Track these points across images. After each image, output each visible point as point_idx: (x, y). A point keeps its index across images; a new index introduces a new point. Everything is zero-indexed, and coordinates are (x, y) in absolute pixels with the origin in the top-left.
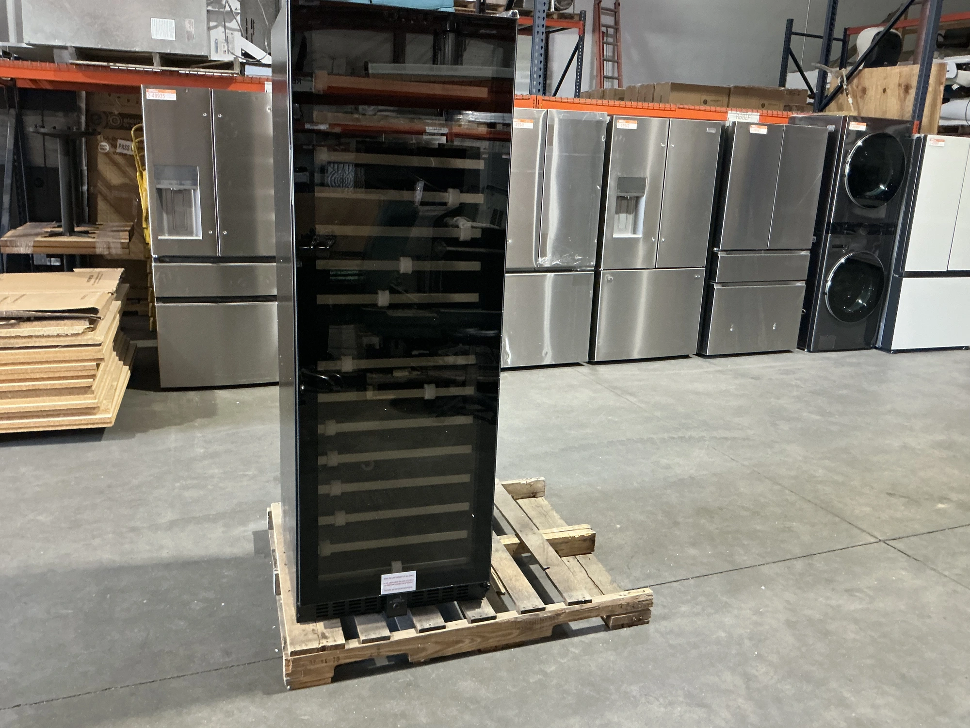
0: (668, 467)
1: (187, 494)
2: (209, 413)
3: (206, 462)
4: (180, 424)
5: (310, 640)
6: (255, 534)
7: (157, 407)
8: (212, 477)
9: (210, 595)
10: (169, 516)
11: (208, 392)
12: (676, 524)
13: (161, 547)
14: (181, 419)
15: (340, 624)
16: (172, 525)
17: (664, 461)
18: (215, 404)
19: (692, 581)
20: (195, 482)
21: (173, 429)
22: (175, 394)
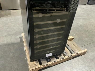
0: (78, 23)
1: (8, 29)
2: (10, 14)
3: (10, 23)
4: (6, 16)
5: (34, 67)
6: (20, 37)
7: (2, 13)
8: (12, 26)
9: (14, 51)
10: (5, 34)
11: (10, 10)
12: (82, 34)
13: (4, 41)
14: (6, 15)
15: (38, 62)
16: (6, 36)
17: (77, 22)
18: (11, 13)
19: (88, 45)
20: (9, 27)
21: (5, 17)
22: (5, 11)
